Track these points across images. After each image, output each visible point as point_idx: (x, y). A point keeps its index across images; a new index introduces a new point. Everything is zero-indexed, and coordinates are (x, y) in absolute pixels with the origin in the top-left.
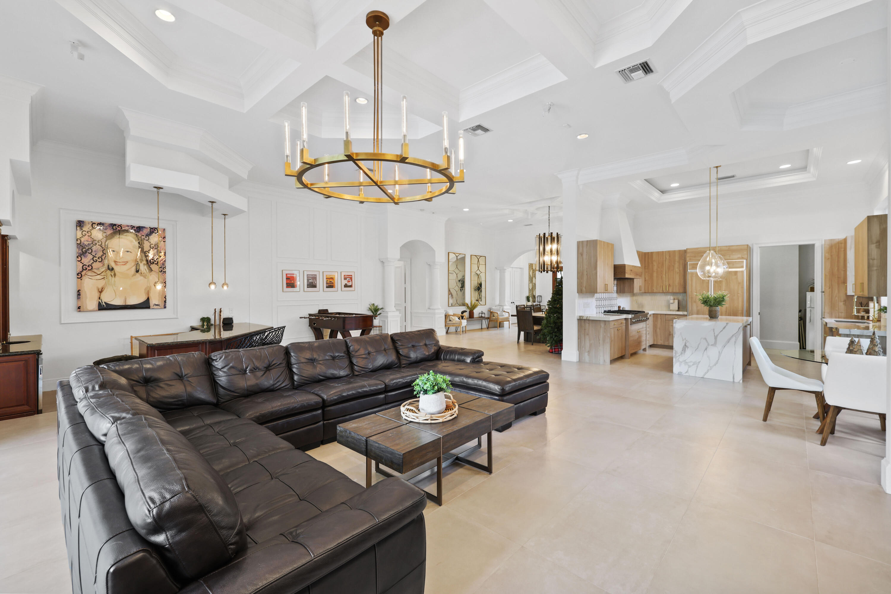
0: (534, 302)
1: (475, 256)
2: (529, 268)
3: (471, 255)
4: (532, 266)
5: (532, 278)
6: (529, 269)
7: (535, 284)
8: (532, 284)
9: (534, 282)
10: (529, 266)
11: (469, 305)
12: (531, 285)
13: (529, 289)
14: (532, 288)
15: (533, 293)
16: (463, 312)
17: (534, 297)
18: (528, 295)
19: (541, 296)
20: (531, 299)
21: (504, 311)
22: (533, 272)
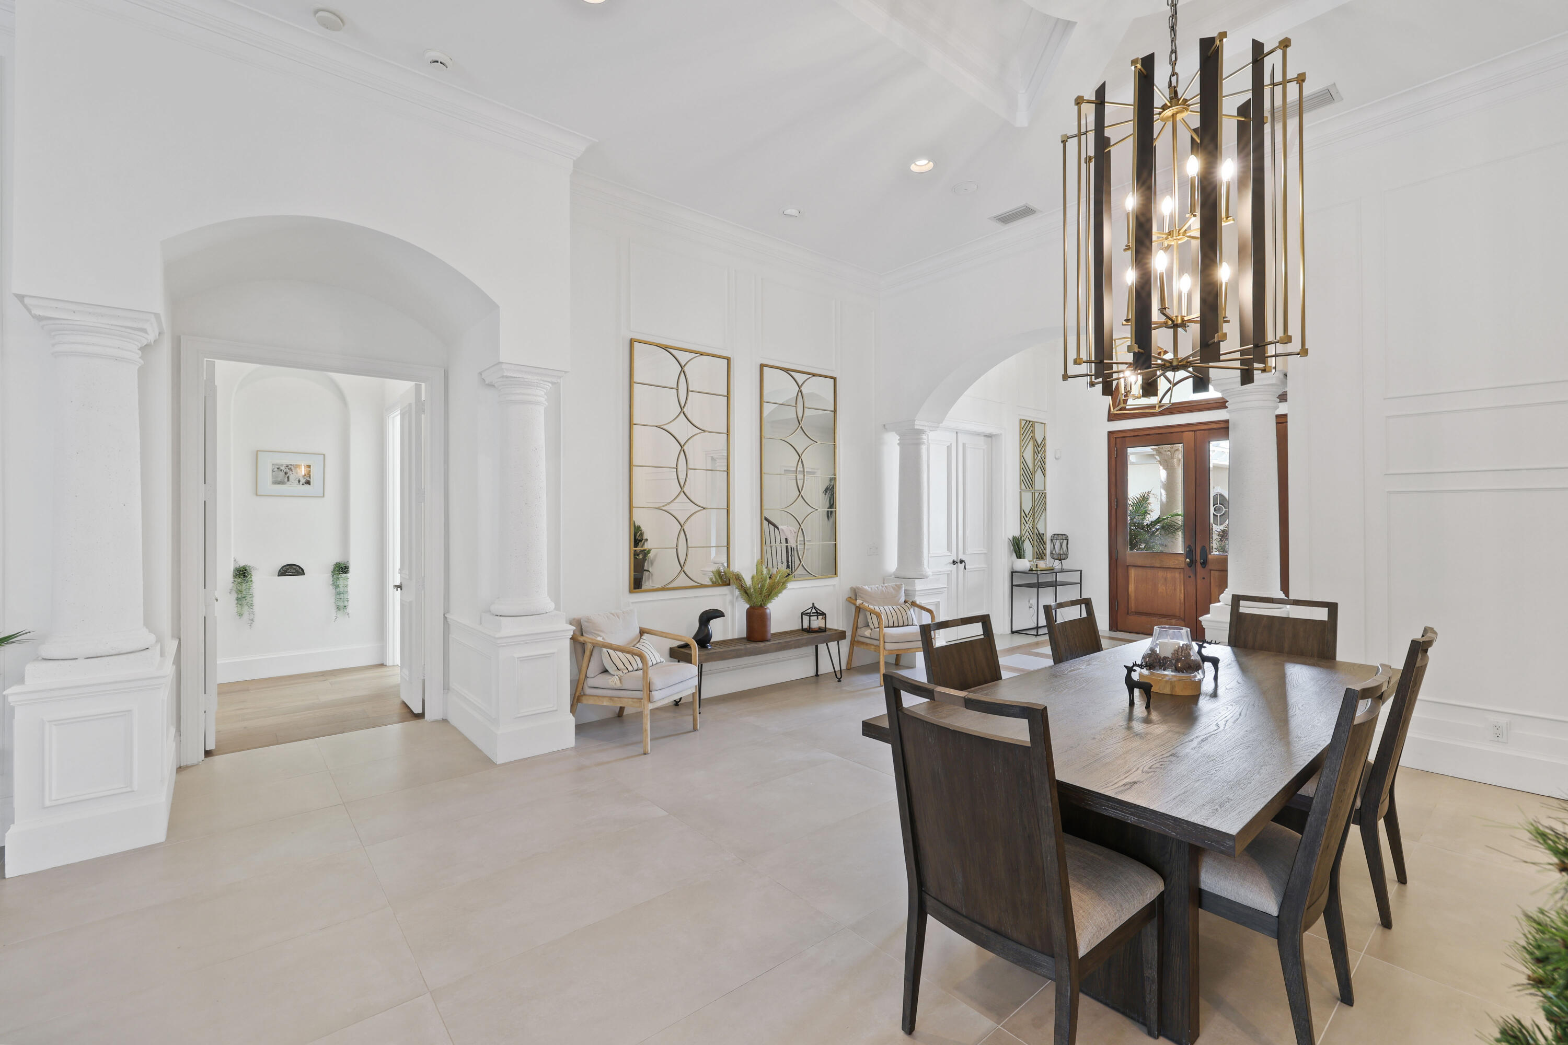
0: (1041, 556)
1: (786, 370)
2: (1021, 434)
3: (762, 366)
4: (1033, 432)
5: (1033, 473)
6: (1021, 441)
7: (1043, 494)
8: (1034, 494)
9: (1038, 486)
10: (1021, 428)
11: (748, 581)
12: (1027, 496)
13: (1022, 510)
14: (1032, 509)
15: (1034, 527)
16: (707, 617)
17: (1041, 538)
18: (1017, 534)
19: (1065, 537)
20: (1028, 547)
21: (914, 604)
22: (1036, 453)
